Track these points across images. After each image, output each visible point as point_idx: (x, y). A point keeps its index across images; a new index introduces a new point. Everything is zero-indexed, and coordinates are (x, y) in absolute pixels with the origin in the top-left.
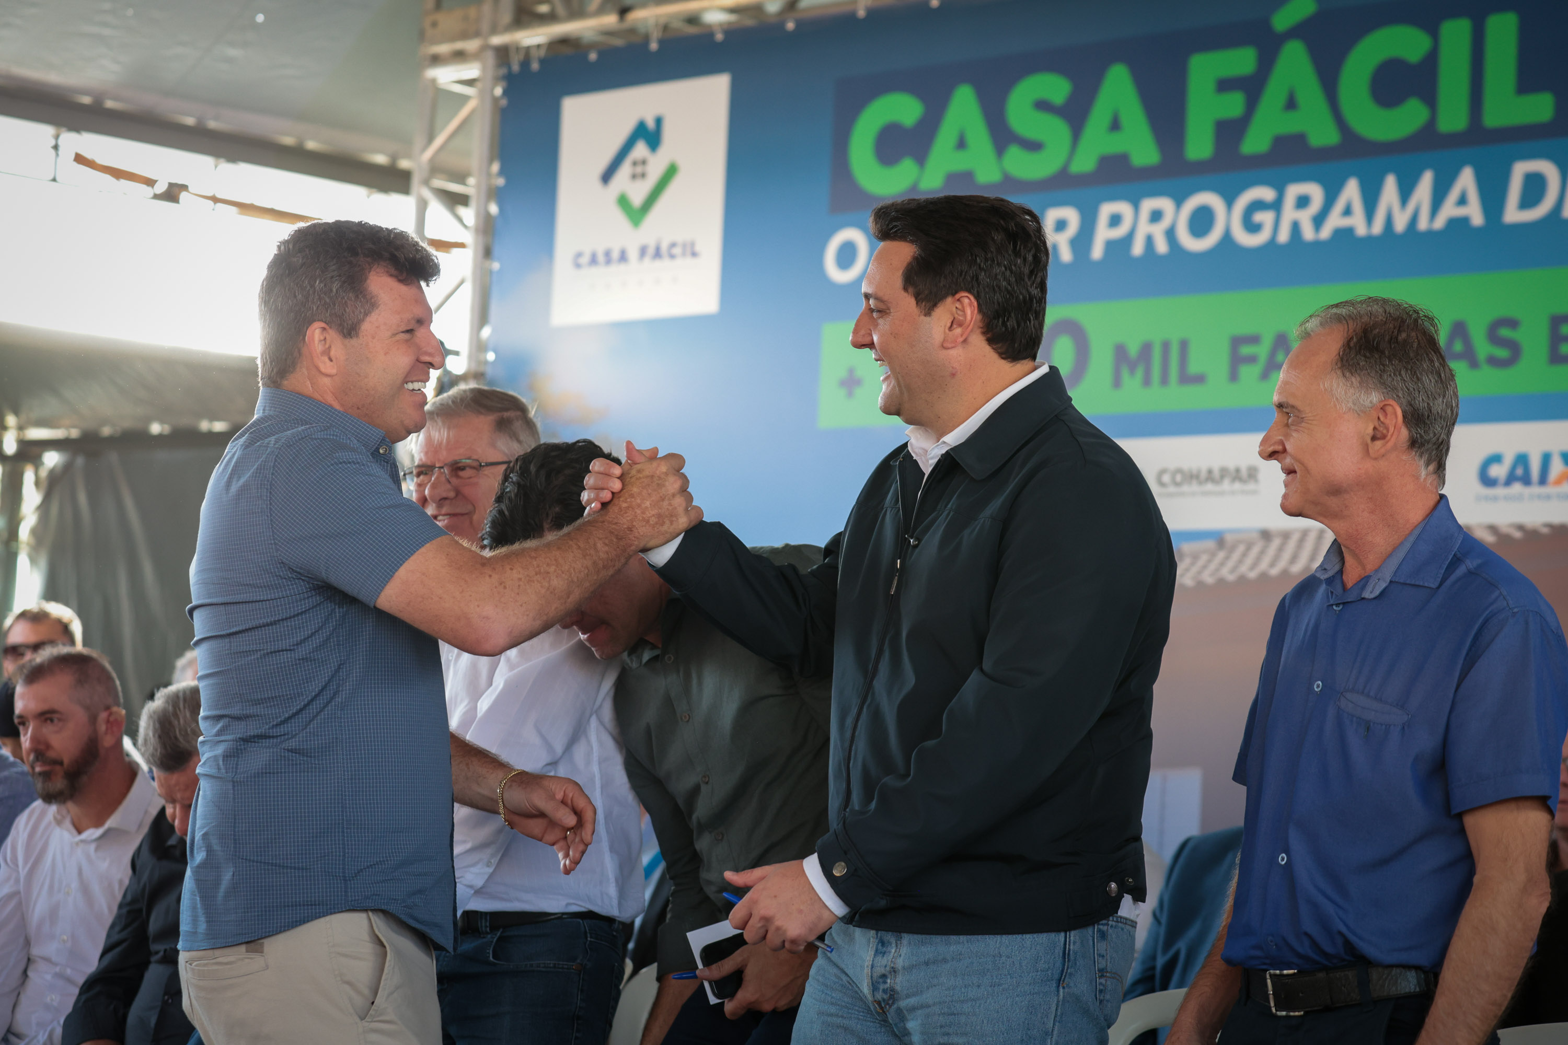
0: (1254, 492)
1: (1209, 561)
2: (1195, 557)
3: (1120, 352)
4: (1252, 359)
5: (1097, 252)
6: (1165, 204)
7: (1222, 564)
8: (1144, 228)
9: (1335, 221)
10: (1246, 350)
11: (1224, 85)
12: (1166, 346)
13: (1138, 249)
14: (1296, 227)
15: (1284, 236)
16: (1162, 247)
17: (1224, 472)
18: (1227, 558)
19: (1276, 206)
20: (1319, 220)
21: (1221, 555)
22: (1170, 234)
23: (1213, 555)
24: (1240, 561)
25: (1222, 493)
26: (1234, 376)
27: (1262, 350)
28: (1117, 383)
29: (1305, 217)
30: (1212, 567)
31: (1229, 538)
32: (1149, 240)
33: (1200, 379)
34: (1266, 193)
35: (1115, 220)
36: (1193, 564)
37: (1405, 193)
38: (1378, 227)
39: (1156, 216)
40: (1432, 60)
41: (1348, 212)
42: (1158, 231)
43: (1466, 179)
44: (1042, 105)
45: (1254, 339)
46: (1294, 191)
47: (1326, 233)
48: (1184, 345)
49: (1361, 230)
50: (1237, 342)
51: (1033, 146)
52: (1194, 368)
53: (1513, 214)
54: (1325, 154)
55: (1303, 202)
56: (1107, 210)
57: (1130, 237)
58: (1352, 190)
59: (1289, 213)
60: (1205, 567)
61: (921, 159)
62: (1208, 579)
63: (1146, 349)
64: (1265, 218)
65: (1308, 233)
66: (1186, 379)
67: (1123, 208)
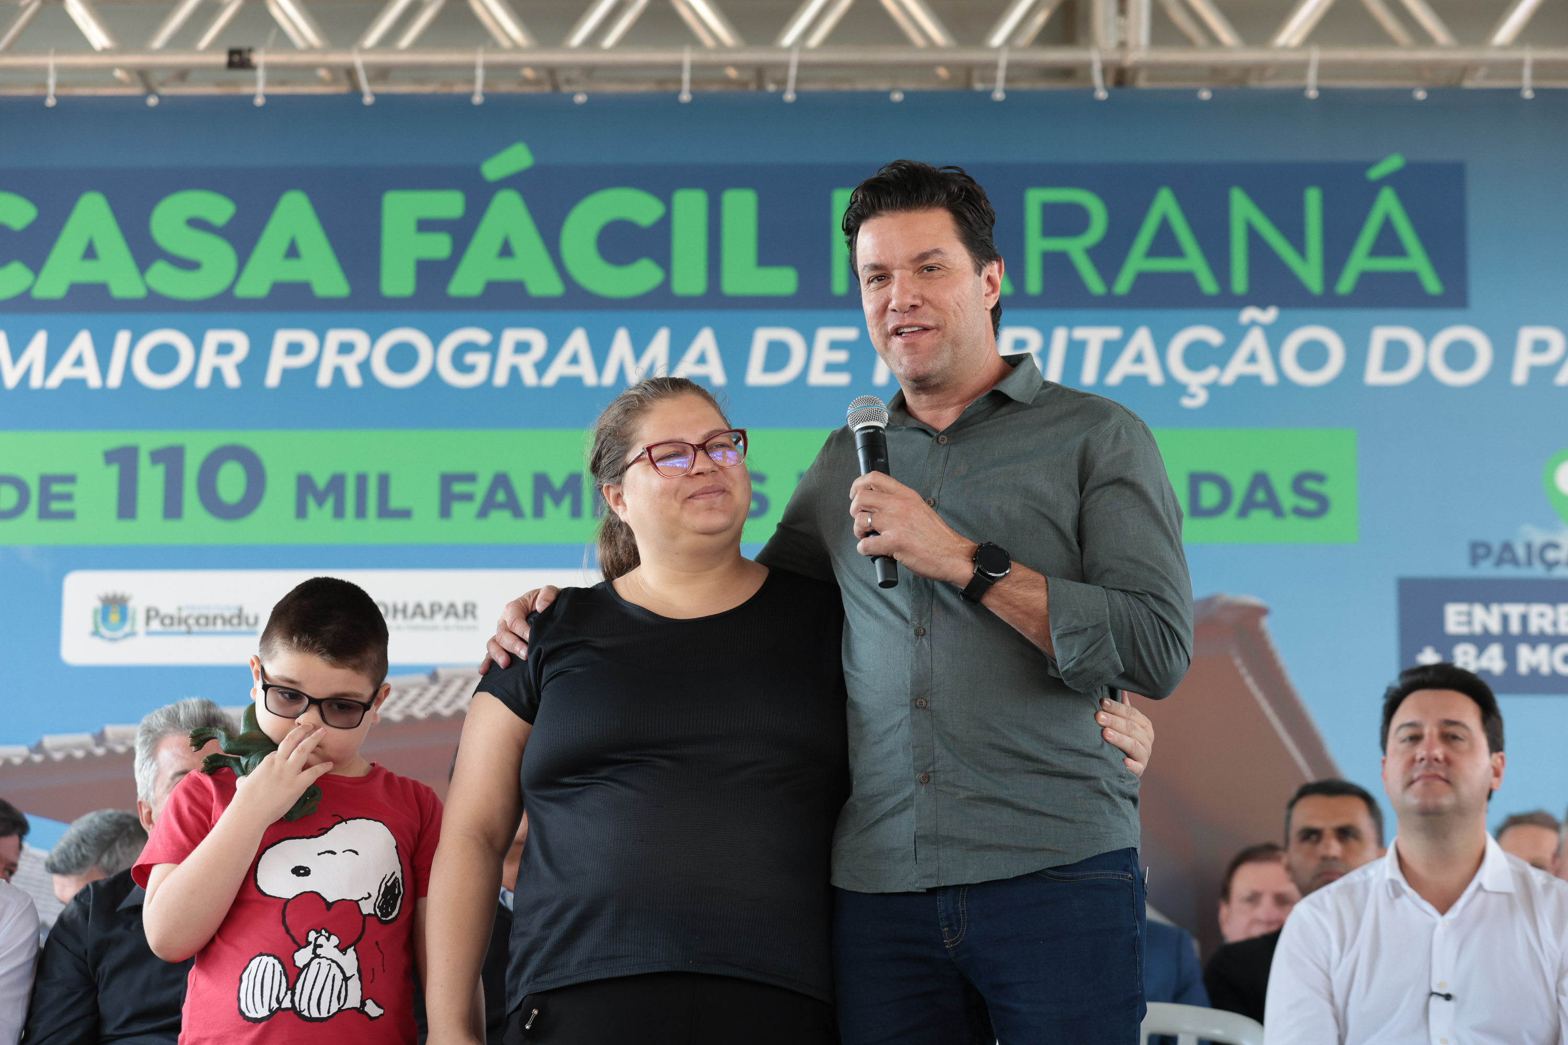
0: (474, 628)
1: (420, 695)
2: (403, 692)
3: (305, 484)
4: (468, 497)
5: (273, 379)
6: (359, 338)
7: (436, 698)
8: (330, 360)
9: (559, 368)
10: (458, 488)
11: (426, 226)
12: (362, 480)
13: (324, 379)
14: (515, 372)
15: (501, 378)
16: (354, 379)
17: (435, 609)
18: (441, 692)
19: (493, 348)
20: (541, 367)
21: (434, 689)
22: (365, 367)
23: (425, 689)
24: (457, 696)
25: (435, 628)
26: (445, 512)
27: (480, 489)
28: (301, 512)
29: (526, 365)
30: (423, 701)
31: (442, 673)
32: (338, 372)
33: (405, 514)
34: (481, 336)
35: (295, 349)
36: (400, 697)
37: (639, 348)
38: (609, 378)
39: (346, 348)
40: (664, 225)
41: (574, 360)
42: (350, 365)
43: (705, 340)
44: (197, 224)
45: (470, 478)
46: (510, 337)
47: (550, 379)
48: (384, 481)
49: (590, 379)
50: (447, 480)
51: (190, 265)
52: (396, 502)
53: (756, 376)
54: (545, 304)
55: (522, 348)
56: (283, 338)
57: (315, 365)
58: (578, 340)
59: (506, 357)
60: (415, 701)
61: (36, 265)
62: (419, 712)
63: (337, 482)
64: (481, 360)
65: (530, 378)
66: (385, 512)
67: (308, 338)
